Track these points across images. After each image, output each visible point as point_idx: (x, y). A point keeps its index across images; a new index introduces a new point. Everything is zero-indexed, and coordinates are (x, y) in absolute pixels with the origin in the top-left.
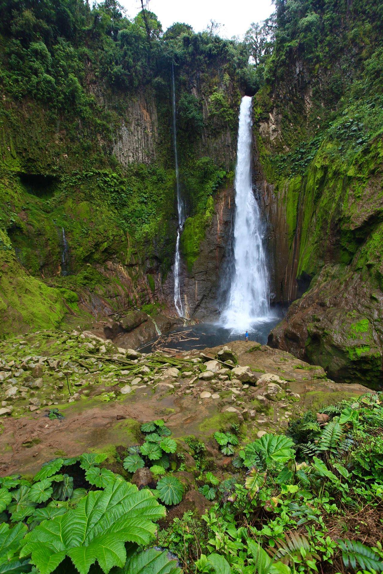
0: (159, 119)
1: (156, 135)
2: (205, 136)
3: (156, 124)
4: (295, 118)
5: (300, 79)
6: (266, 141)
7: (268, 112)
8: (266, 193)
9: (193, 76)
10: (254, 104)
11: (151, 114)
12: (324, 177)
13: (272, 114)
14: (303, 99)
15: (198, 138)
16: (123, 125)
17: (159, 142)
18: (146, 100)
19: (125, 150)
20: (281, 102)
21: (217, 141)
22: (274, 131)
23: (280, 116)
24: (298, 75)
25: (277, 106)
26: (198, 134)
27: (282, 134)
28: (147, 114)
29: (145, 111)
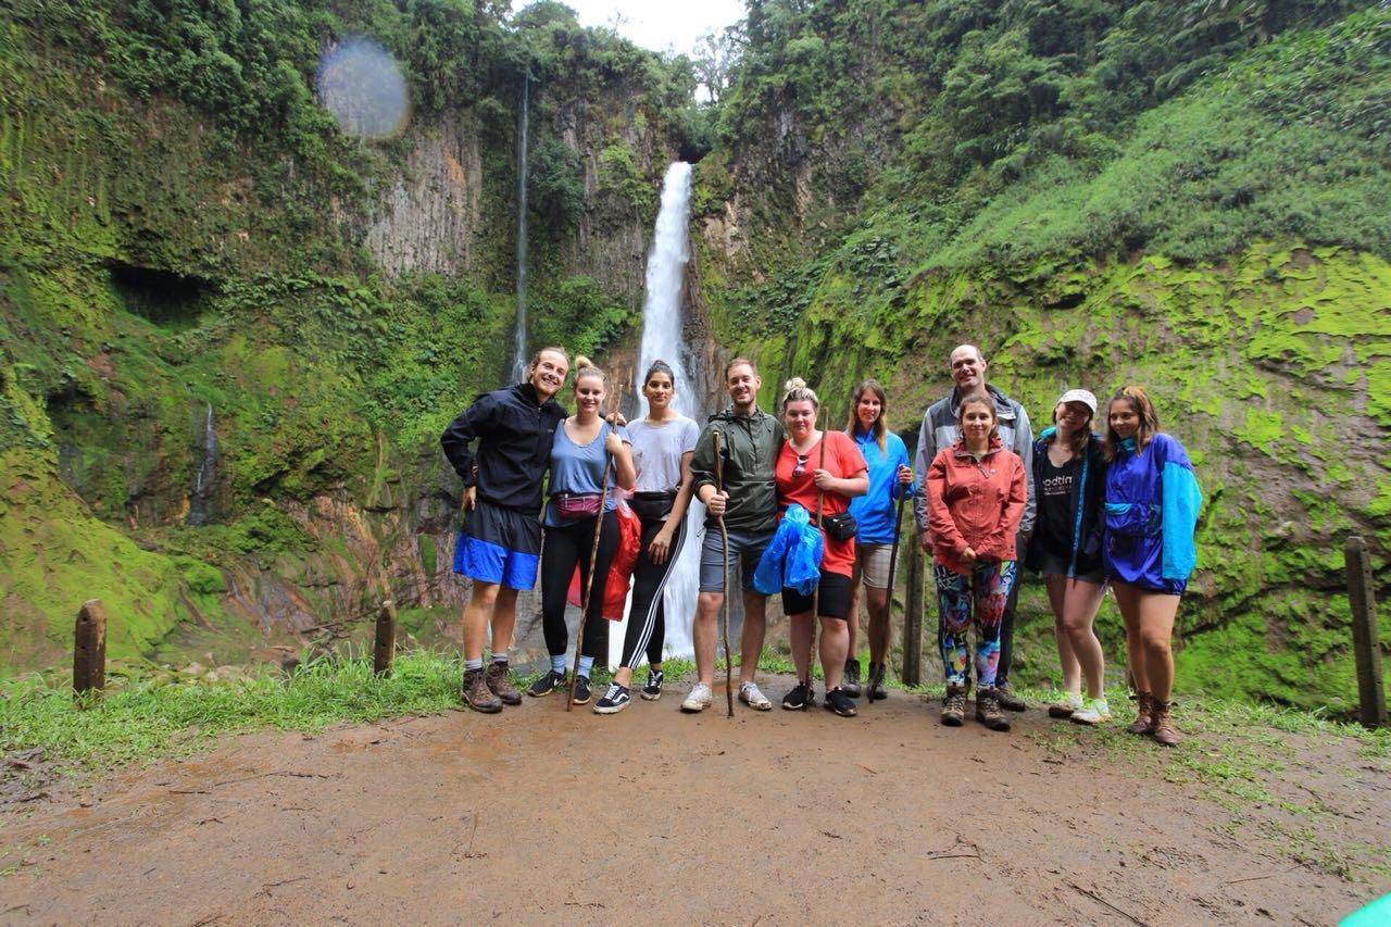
0: (485, 181)
1: (476, 216)
2: (585, 230)
3: (478, 192)
4: (778, 219)
5: (789, 146)
6: (718, 257)
7: (724, 200)
8: (712, 367)
9: (569, 106)
10: (696, 181)
11: (467, 169)
12: (825, 344)
13: (732, 203)
14: (793, 185)
15: (570, 232)
16: (399, 184)
17: (480, 231)
18: (459, 139)
19: (397, 239)
20: (751, 183)
21: (612, 244)
22: (735, 238)
23: (748, 211)
24: (785, 138)
25: (743, 191)
26: (571, 224)
27: (751, 246)
28: (459, 168)
29: (454, 163)
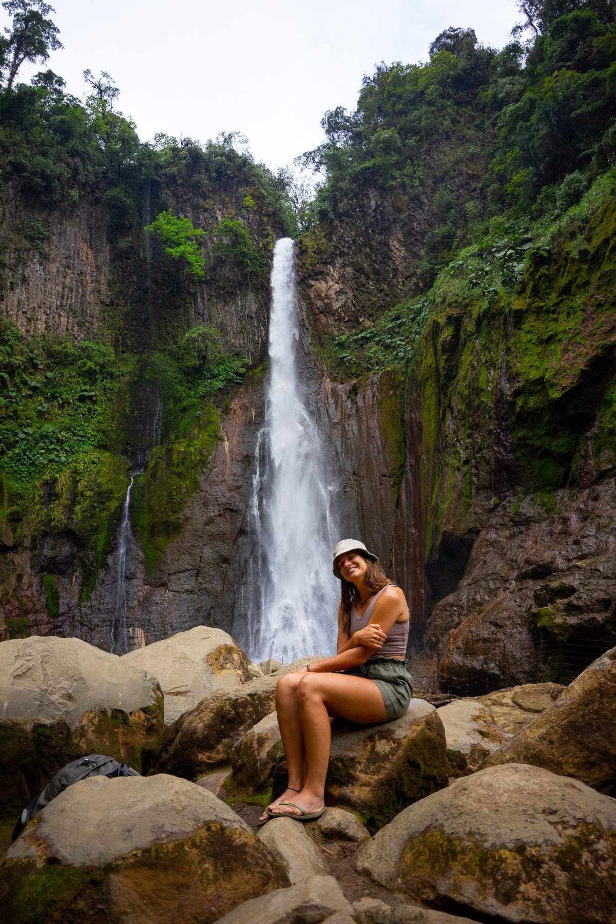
0: (112, 261)
1: (103, 288)
2: (203, 298)
3: (106, 269)
4: (377, 273)
5: (379, 217)
6: (328, 310)
7: (326, 263)
8: (331, 401)
9: (185, 201)
10: (301, 252)
11: (97, 251)
13: (334, 265)
14: (387, 245)
15: (189, 299)
16: (35, 260)
17: (108, 301)
18: (90, 229)
19: (31, 306)
20: (349, 247)
21: (227, 308)
22: (338, 293)
23: (349, 269)
24: (375, 210)
25: (342, 254)
26: (189, 293)
27: (355, 297)
28: (90, 252)
29: (84, 247)
